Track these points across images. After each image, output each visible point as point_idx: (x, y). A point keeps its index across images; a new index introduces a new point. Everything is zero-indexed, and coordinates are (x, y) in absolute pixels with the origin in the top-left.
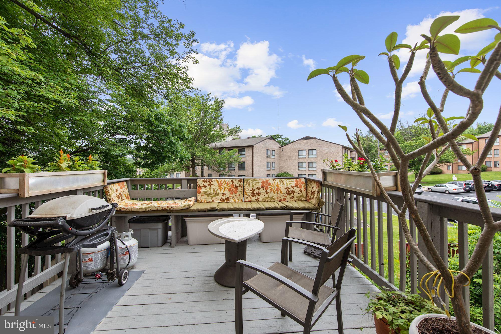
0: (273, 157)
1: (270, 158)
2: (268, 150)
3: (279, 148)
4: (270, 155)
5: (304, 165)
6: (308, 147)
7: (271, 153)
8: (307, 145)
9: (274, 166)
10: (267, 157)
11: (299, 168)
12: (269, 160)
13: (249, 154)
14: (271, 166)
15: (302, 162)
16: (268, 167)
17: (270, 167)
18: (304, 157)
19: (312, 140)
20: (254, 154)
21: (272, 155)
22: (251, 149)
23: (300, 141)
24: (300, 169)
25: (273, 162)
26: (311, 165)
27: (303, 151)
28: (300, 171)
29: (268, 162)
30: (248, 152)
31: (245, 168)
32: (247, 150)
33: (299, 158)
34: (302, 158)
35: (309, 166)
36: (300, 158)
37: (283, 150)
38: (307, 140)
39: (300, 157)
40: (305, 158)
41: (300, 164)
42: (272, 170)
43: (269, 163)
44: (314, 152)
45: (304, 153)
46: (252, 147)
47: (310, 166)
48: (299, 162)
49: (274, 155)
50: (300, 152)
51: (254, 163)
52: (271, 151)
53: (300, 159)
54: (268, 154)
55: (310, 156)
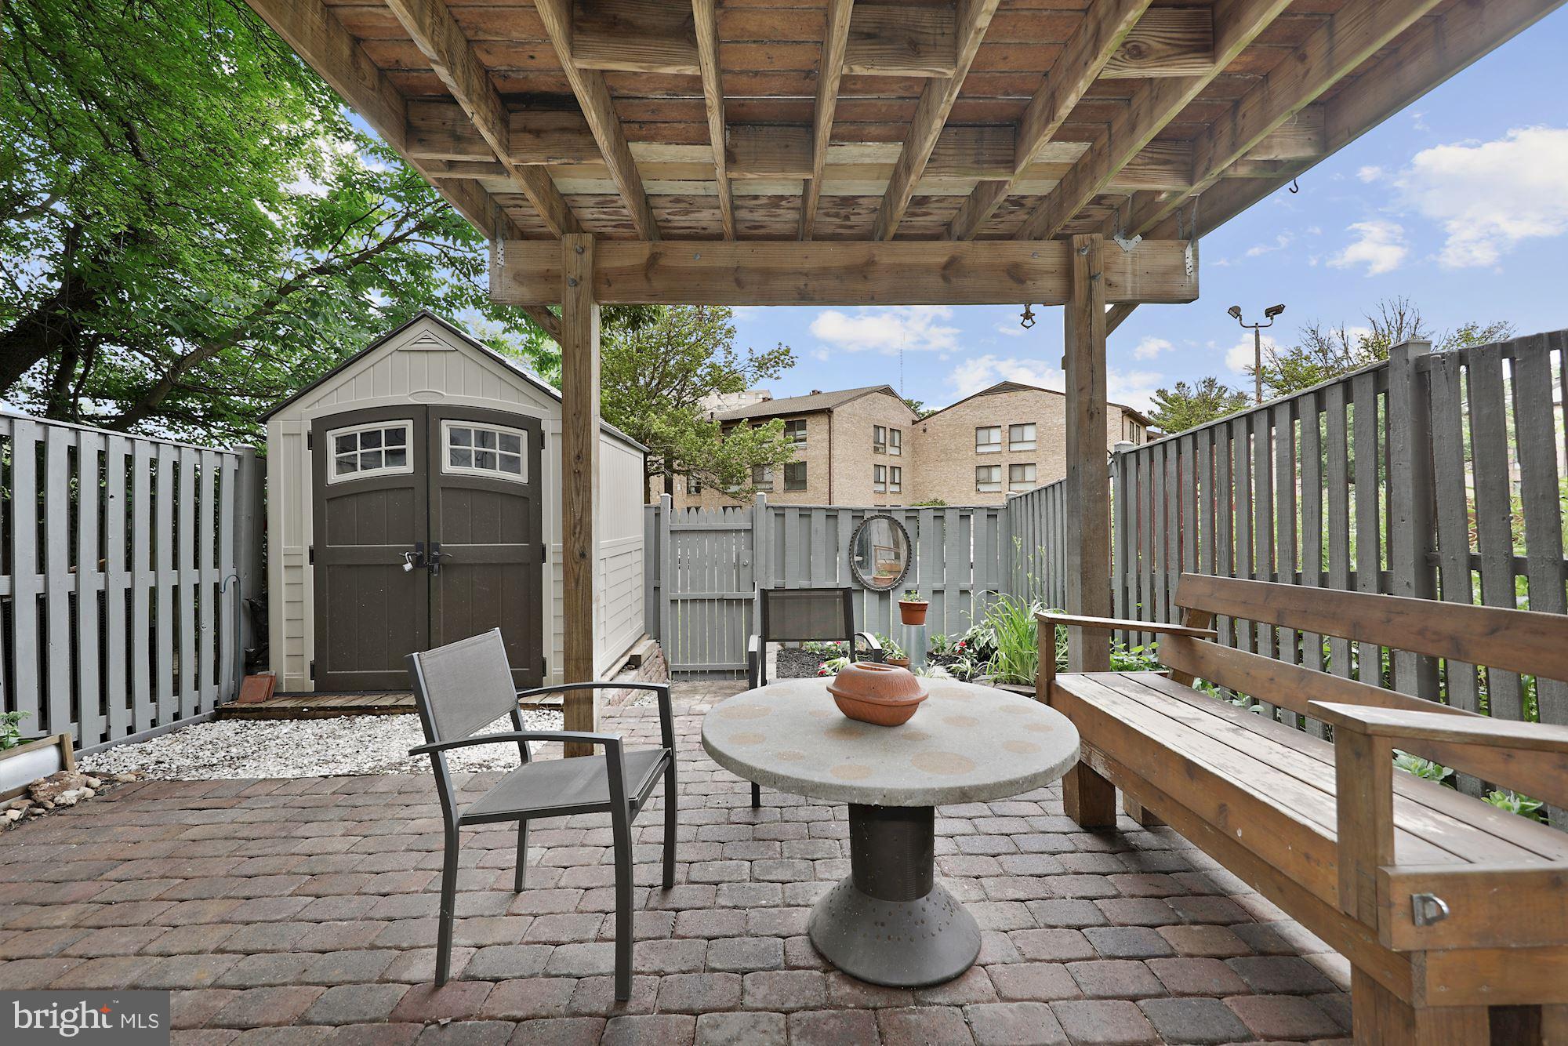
0: (896, 451)
1: (885, 453)
2: (877, 427)
3: (914, 422)
4: (885, 444)
5: (996, 474)
6: (1008, 417)
7: (888, 437)
8: (1004, 409)
9: (897, 481)
10: (876, 449)
11: (979, 487)
12: (880, 459)
13: (818, 437)
14: (888, 480)
15: (989, 467)
16: (877, 482)
17: (885, 483)
18: (997, 448)
19: (1022, 394)
20: (835, 436)
21: (893, 445)
22: (824, 420)
23: (980, 398)
24: (983, 488)
25: (893, 468)
26: (1017, 473)
27: (993, 431)
28: (982, 495)
29: (877, 466)
30: (815, 430)
31: (805, 482)
32: (810, 422)
33: (977, 454)
34: (988, 453)
35: (1010, 479)
36: (982, 454)
37: (925, 431)
38: (1004, 395)
39: (980, 449)
40: (1000, 452)
41: (983, 473)
42: (892, 492)
43: (882, 470)
44: (1030, 433)
45: (996, 436)
46: (827, 412)
47: (1014, 479)
48: (978, 467)
49: (897, 444)
50: (981, 433)
51: (835, 465)
52: (888, 430)
53: (983, 457)
54: (877, 442)
55: (1014, 447)
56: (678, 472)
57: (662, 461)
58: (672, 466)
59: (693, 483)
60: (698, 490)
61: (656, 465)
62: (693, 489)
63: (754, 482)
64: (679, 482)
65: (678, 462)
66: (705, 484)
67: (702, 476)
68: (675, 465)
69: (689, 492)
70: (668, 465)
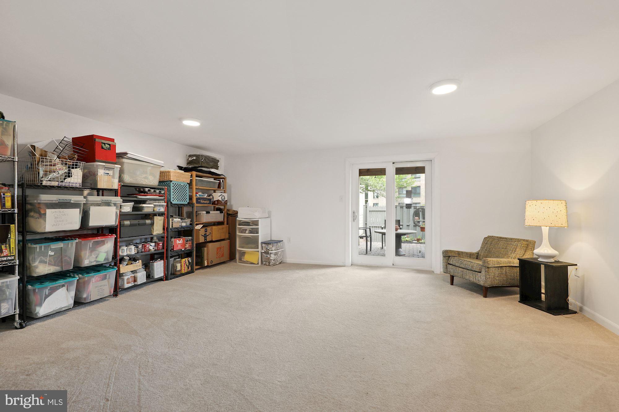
56: (370, 191)
57: (364, 187)
58: (368, 189)
59: (376, 194)
60: (377, 197)
61: (362, 188)
62: (376, 197)
63: (399, 194)
64: (370, 194)
65: (370, 187)
66: (380, 195)
67: (379, 192)
68: (369, 188)
69: (374, 197)
70: (367, 189)
